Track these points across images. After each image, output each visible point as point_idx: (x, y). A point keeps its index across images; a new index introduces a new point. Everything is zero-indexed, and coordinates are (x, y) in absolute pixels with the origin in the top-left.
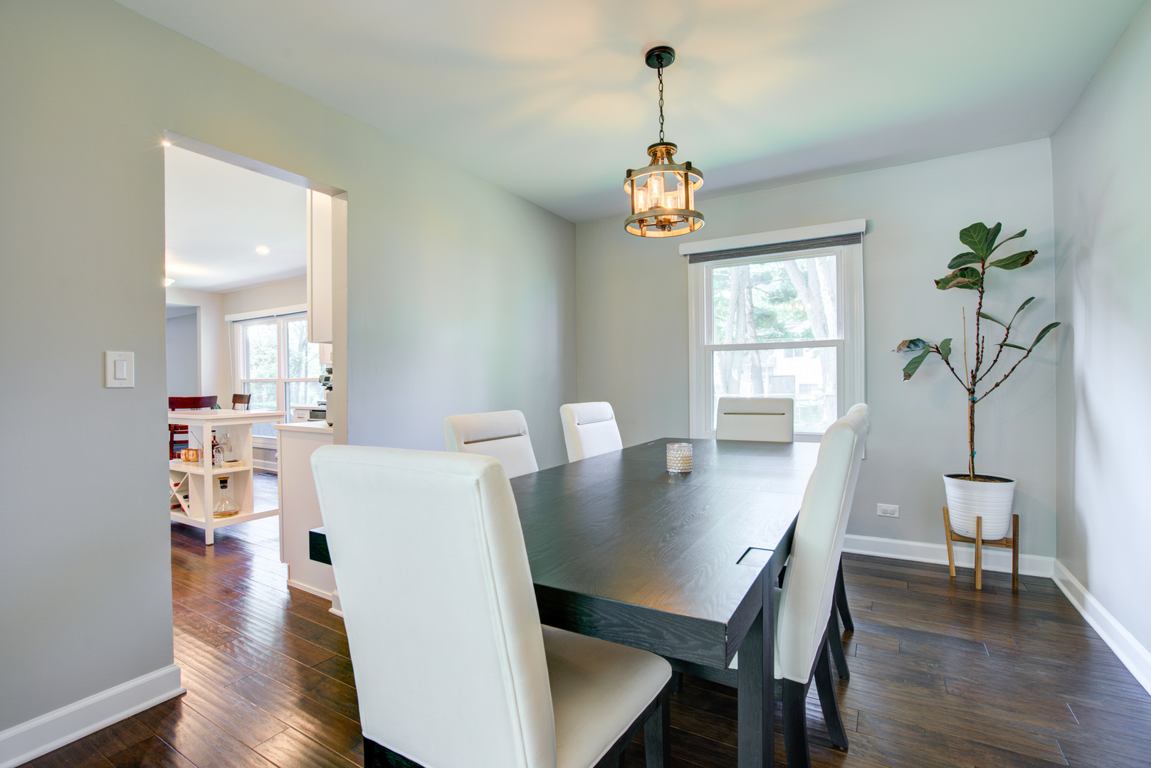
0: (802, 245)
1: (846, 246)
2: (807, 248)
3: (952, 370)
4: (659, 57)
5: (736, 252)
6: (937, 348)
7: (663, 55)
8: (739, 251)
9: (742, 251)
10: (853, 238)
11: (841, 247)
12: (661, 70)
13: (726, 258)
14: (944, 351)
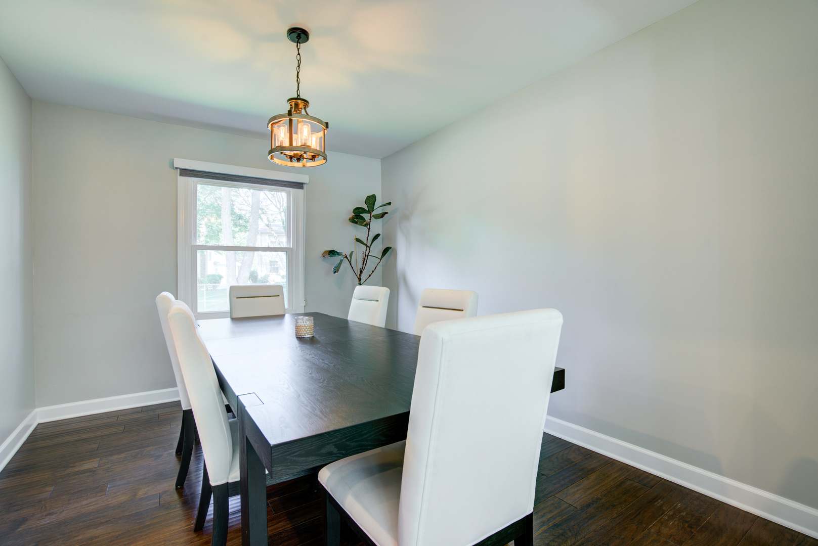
0: (269, 182)
1: (294, 189)
2: (272, 185)
3: (352, 268)
4: (299, 35)
5: (221, 176)
6: (346, 256)
7: (302, 35)
8: (224, 176)
9: (226, 176)
10: (299, 185)
11: (291, 189)
12: (299, 45)
13: (213, 179)
14: (348, 258)
